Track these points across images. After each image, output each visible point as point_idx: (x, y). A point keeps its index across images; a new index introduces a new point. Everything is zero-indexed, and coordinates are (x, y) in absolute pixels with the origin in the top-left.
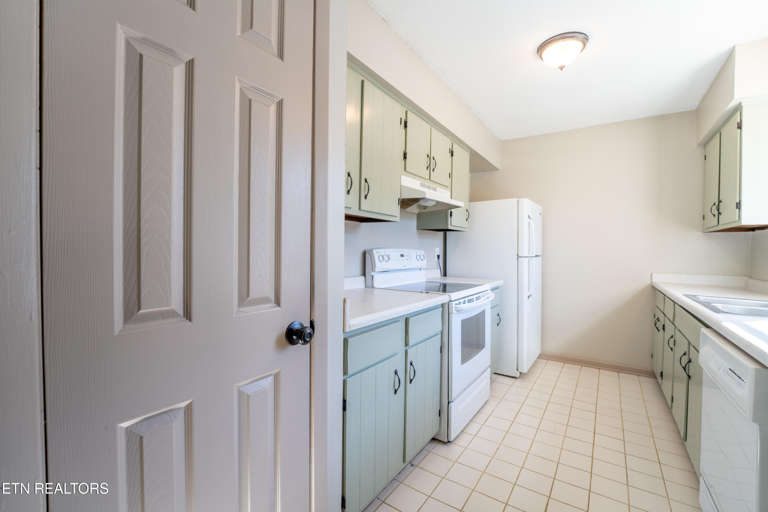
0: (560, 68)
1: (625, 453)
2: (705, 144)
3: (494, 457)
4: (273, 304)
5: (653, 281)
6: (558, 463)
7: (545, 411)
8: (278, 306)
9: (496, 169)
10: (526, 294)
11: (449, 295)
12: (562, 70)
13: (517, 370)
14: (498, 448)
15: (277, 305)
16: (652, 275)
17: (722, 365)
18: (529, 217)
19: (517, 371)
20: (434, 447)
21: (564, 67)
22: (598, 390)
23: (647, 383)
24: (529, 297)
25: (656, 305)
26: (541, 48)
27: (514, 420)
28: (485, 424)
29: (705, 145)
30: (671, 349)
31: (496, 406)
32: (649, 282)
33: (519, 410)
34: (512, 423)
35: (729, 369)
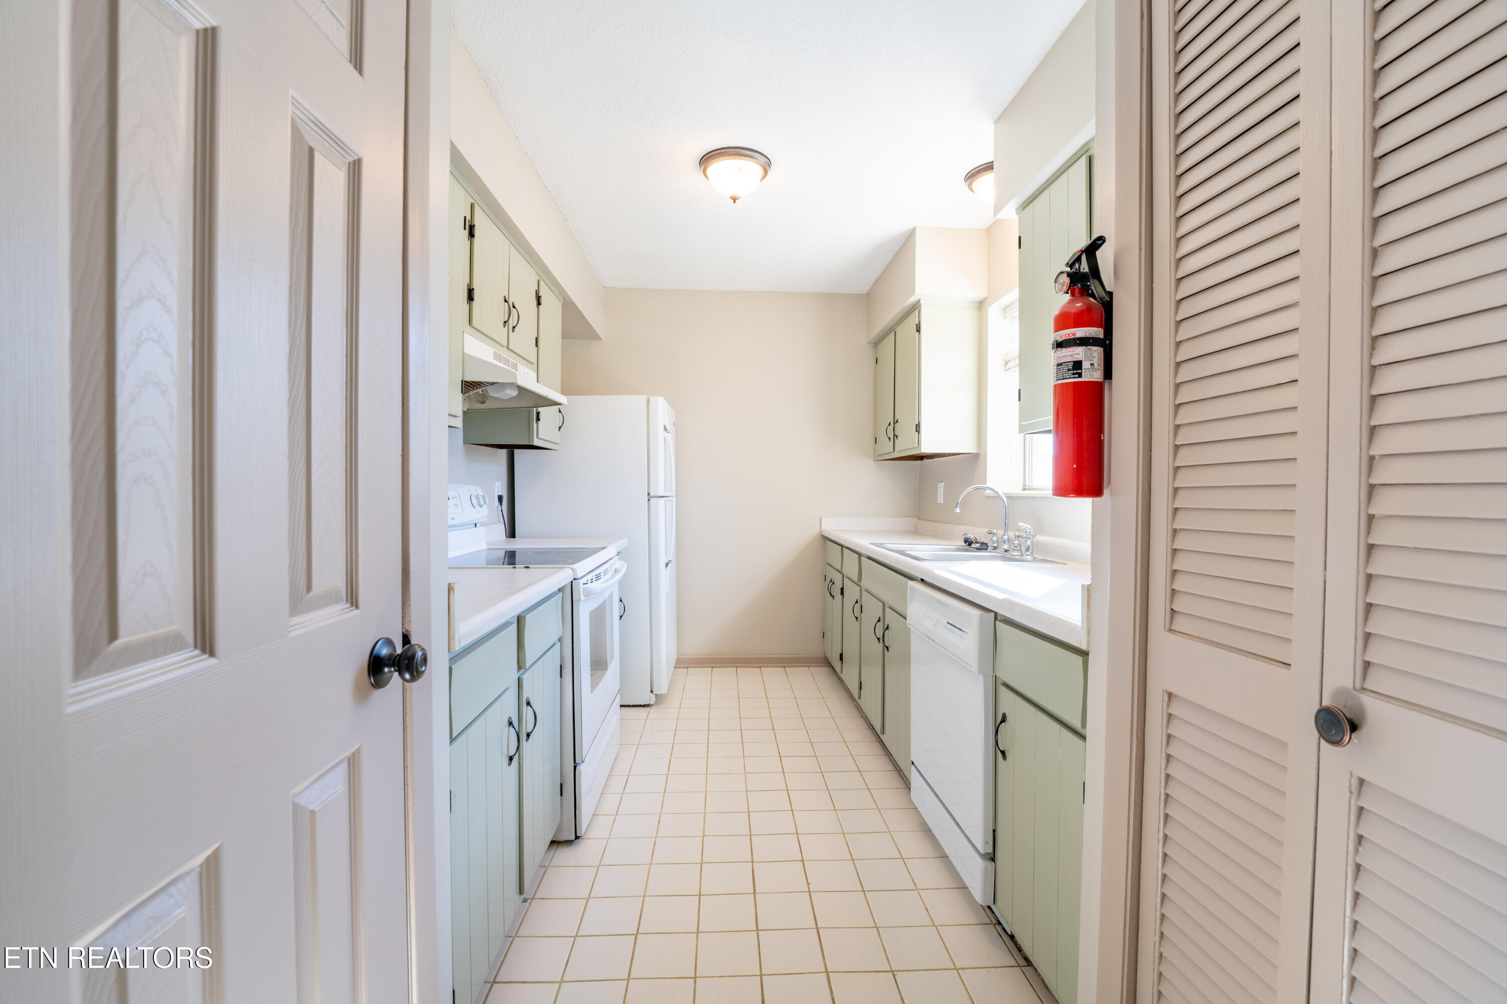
0: (732, 199)
1: (822, 772)
2: (877, 343)
3: (658, 836)
4: (344, 605)
5: (822, 528)
6: (749, 812)
7: (708, 745)
8: (354, 608)
9: (597, 337)
10: (663, 560)
11: (572, 569)
12: (734, 202)
13: (652, 692)
14: (659, 821)
15: (352, 605)
16: (821, 519)
17: (937, 620)
18: (665, 429)
19: (651, 694)
20: (553, 856)
21: (738, 199)
22: (767, 697)
23: (820, 674)
24: (667, 565)
25: (826, 562)
26: (706, 159)
27: (668, 771)
28: (625, 791)
29: (875, 343)
30: (857, 618)
31: (633, 757)
32: (817, 531)
33: (671, 755)
34: (667, 778)
35: (948, 623)
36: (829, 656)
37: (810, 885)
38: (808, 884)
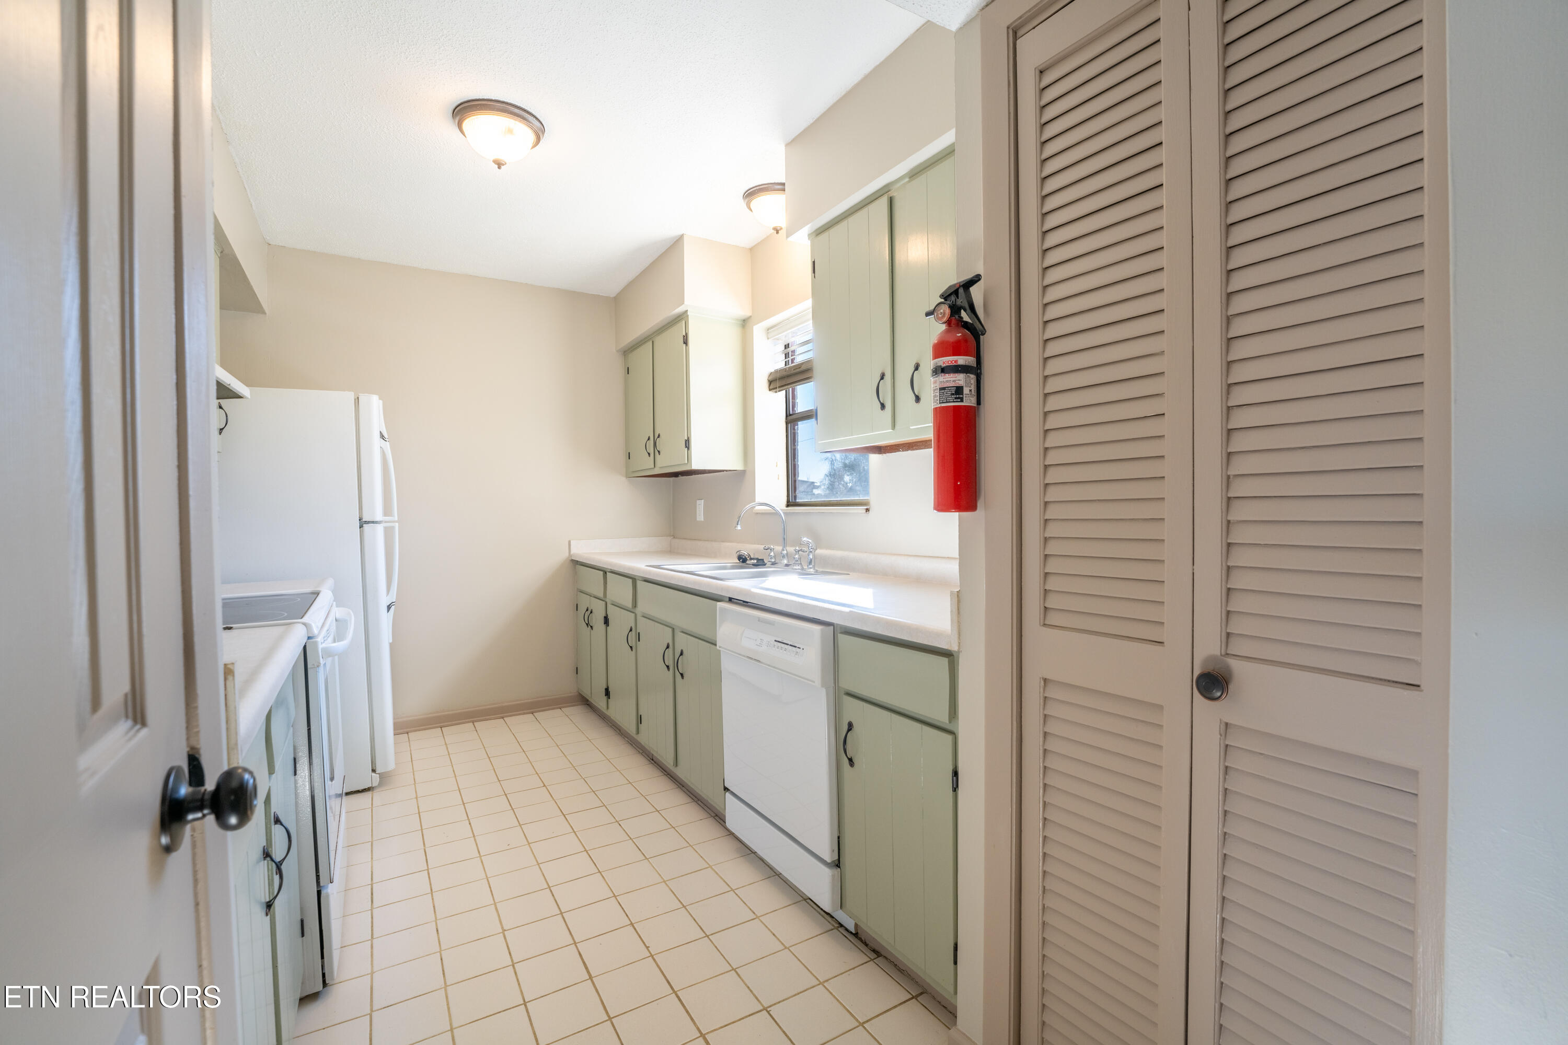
0: (496, 164)
1: (617, 821)
2: (628, 352)
3: (443, 949)
4: (124, 725)
5: (572, 553)
6: (549, 887)
7: (469, 822)
8: (138, 726)
9: (264, 313)
10: (384, 601)
11: (304, 624)
12: (499, 168)
13: (374, 771)
14: (437, 931)
15: (135, 721)
16: (569, 542)
17: (761, 640)
18: (382, 437)
19: (373, 774)
21: (503, 165)
22: (524, 751)
23: (577, 713)
24: (389, 607)
25: (578, 589)
26: (460, 110)
27: (428, 865)
28: (375, 905)
29: (625, 352)
30: (631, 647)
31: (370, 860)
32: (564, 555)
33: (424, 844)
34: (429, 874)
35: (775, 641)
36: (586, 693)
37: (649, 949)
38: (647, 948)
